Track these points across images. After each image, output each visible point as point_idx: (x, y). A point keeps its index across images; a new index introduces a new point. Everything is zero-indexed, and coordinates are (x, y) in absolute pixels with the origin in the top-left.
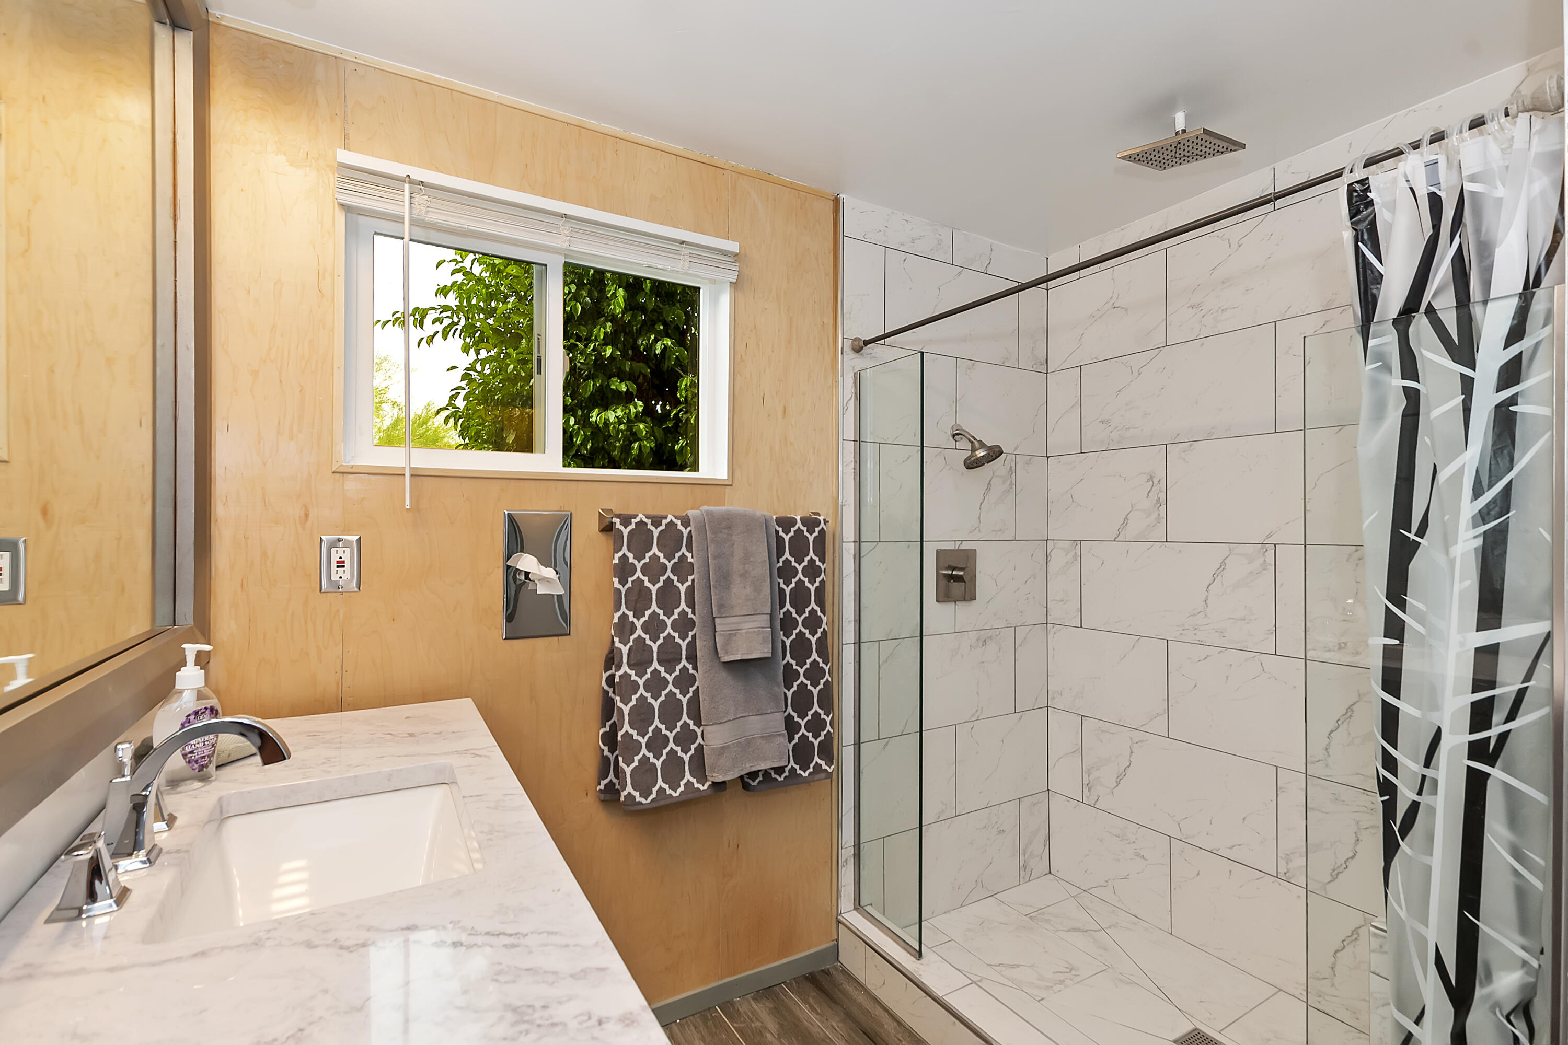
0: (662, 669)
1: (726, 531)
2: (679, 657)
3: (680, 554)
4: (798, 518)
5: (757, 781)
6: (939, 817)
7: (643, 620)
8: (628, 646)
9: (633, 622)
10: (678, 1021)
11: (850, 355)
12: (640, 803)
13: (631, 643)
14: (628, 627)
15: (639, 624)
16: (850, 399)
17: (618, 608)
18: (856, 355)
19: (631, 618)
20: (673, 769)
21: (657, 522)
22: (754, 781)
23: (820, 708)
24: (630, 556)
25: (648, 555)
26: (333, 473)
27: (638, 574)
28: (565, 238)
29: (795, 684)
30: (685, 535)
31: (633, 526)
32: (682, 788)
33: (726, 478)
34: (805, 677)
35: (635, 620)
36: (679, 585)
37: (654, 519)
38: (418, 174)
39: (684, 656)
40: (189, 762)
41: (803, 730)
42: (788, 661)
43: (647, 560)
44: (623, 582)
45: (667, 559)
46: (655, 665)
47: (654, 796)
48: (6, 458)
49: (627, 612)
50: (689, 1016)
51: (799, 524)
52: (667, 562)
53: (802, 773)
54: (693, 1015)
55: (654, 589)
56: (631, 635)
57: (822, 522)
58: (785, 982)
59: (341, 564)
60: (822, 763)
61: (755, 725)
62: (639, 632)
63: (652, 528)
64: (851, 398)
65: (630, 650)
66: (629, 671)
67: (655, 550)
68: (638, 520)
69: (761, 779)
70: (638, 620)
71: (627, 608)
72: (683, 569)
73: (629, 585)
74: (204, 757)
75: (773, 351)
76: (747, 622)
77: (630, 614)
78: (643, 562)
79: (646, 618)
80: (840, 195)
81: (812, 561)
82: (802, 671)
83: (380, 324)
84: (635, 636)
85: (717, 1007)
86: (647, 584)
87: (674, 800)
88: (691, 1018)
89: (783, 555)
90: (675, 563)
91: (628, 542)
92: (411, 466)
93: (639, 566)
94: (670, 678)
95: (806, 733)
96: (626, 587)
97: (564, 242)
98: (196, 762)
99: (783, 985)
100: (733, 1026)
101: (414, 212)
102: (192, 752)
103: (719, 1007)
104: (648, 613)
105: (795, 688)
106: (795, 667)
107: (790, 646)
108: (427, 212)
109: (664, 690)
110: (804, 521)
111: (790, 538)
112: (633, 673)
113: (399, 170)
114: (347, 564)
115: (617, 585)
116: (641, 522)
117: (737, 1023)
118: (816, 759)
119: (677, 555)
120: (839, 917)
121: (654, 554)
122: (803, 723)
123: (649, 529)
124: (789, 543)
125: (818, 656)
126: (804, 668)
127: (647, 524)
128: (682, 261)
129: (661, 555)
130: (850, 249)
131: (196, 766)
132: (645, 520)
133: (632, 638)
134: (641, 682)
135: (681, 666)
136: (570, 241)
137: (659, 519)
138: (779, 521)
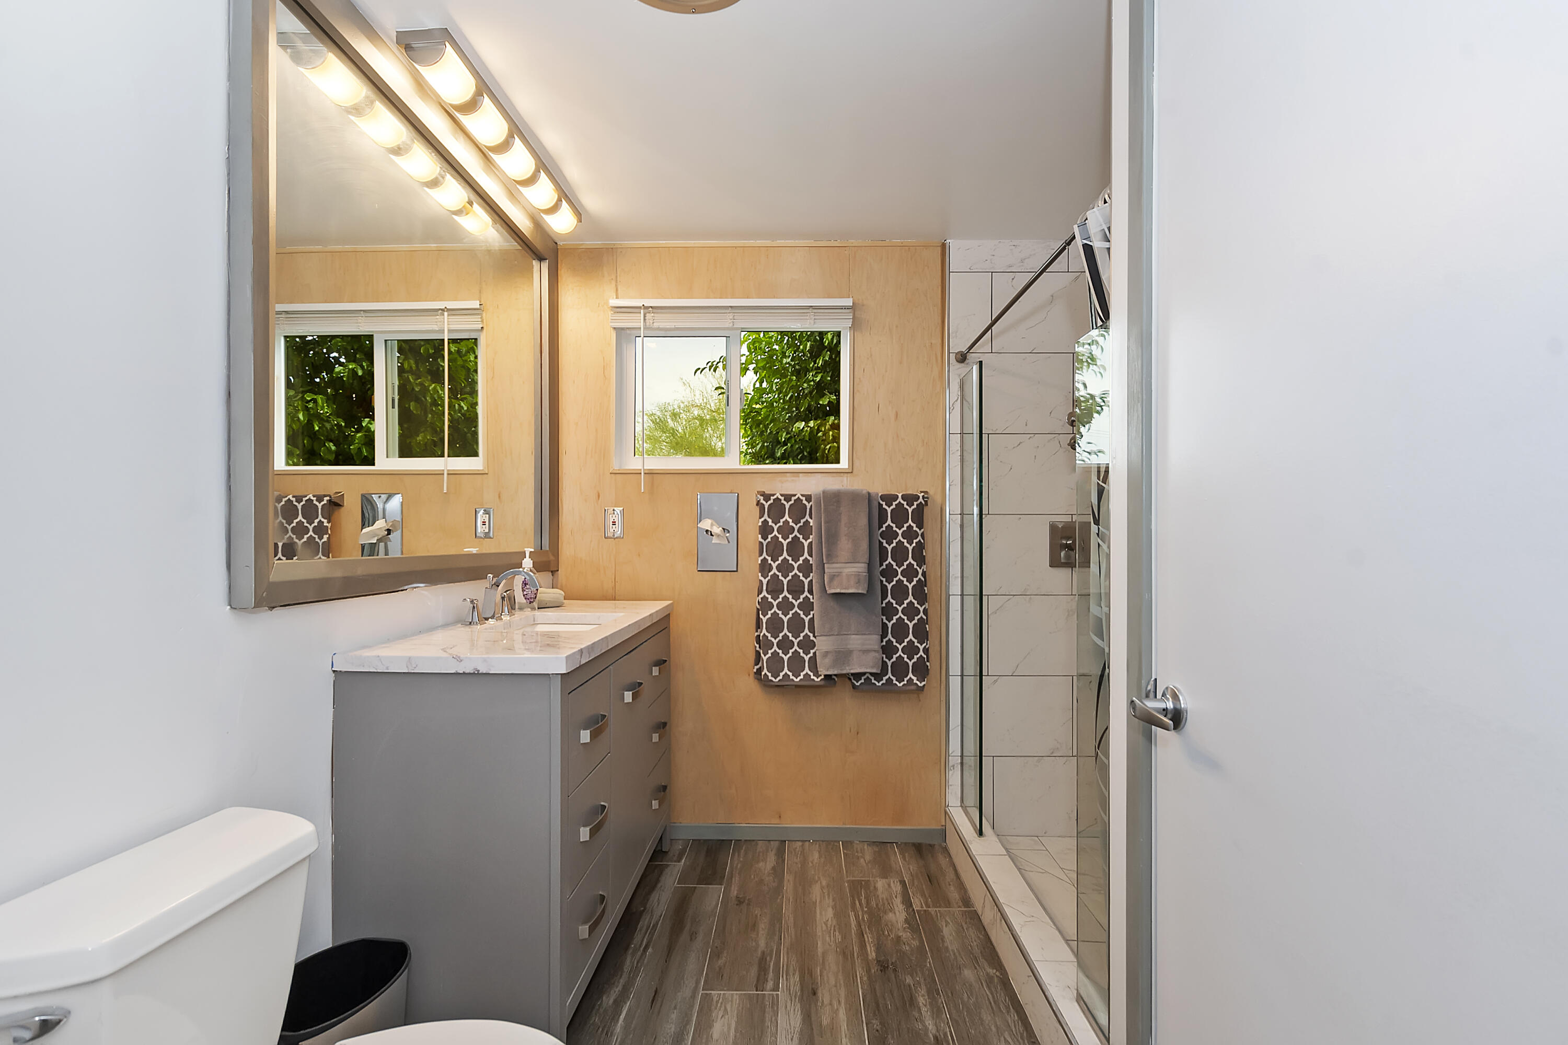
0: (790, 597)
1: (835, 504)
2: (802, 589)
3: (805, 520)
4: (900, 495)
5: (860, 682)
6: (1053, 753)
7: (777, 563)
8: (767, 579)
9: (770, 564)
10: (811, 841)
11: (955, 366)
12: (771, 681)
13: (769, 578)
14: (768, 567)
15: (774, 565)
16: (956, 401)
17: (761, 555)
18: (963, 364)
19: (770, 561)
20: (796, 664)
21: (788, 498)
22: (857, 682)
23: (914, 637)
24: (770, 521)
25: (782, 521)
26: (611, 473)
27: (775, 533)
28: (730, 321)
29: (895, 618)
30: (808, 507)
31: (772, 501)
32: (802, 677)
33: (847, 467)
34: (902, 613)
35: (772, 563)
36: (803, 541)
37: (786, 497)
38: (648, 303)
39: (806, 589)
40: (526, 599)
41: (900, 652)
42: (889, 601)
43: (781, 524)
44: (765, 538)
45: (795, 523)
46: (785, 593)
47: (780, 677)
48: (487, 472)
49: (767, 557)
50: (820, 841)
51: (900, 499)
52: (794, 525)
53: (897, 683)
54: (823, 841)
55: (785, 543)
56: (770, 572)
57: (921, 497)
58: (897, 843)
59: (614, 523)
60: (914, 678)
61: (855, 641)
62: (775, 571)
63: (785, 503)
64: (957, 399)
65: (768, 582)
66: (767, 595)
67: (787, 517)
68: (775, 497)
69: (863, 681)
70: (774, 562)
71: (767, 554)
72: (805, 530)
73: (769, 539)
74: (531, 598)
75: (886, 371)
76: (848, 567)
77: (769, 559)
78: (778, 525)
79: (779, 562)
80: (947, 241)
81: (910, 527)
82: (900, 609)
83: (699, 371)
84: (771, 573)
85: (841, 842)
86: (781, 539)
87: (795, 684)
88: (821, 842)
89: (886, 522)
90: (800, 526)
91: (768, 512)
92: (645, 468)
93: (776, 528)
94: (796, 604)
95: (902, 655)
96: (767, 541)
97: (730, 323)
98: (528, 599)
99: (894, 844)
100: (843, 851)
101: (648, 324)
102: (526, 595)
103: (842, 843)
104: (780, 559)
105: (894, 621)
106: (895, 605)
107: (891, 590)
108: (653, 323)
109: (792, 610)
110: (904, 497)
111: (892, 510)
112: (769, 597)
113: (638, 303)
114: (617, 523)
115: (761, 540)
116: (777, 498)
117: (847, 850)
118: (910, 675)
119: (802, 521)
120: (947, 809)
121: (786, 520)
122: (900, 647)
123: (783, 504)
124: (891, 513)
125: (914, 599)
126: (902, 606)
127: (781, 500)
128: (808, 321)
129: (790, 521)
130: (954, 281)
131: (528, 601)
132: (780, 497)
133: (770, 574)
134: (775, 603)
135: (804, 596)
136: (733, 322)
137: (790, 497)
138: (883, 497)
